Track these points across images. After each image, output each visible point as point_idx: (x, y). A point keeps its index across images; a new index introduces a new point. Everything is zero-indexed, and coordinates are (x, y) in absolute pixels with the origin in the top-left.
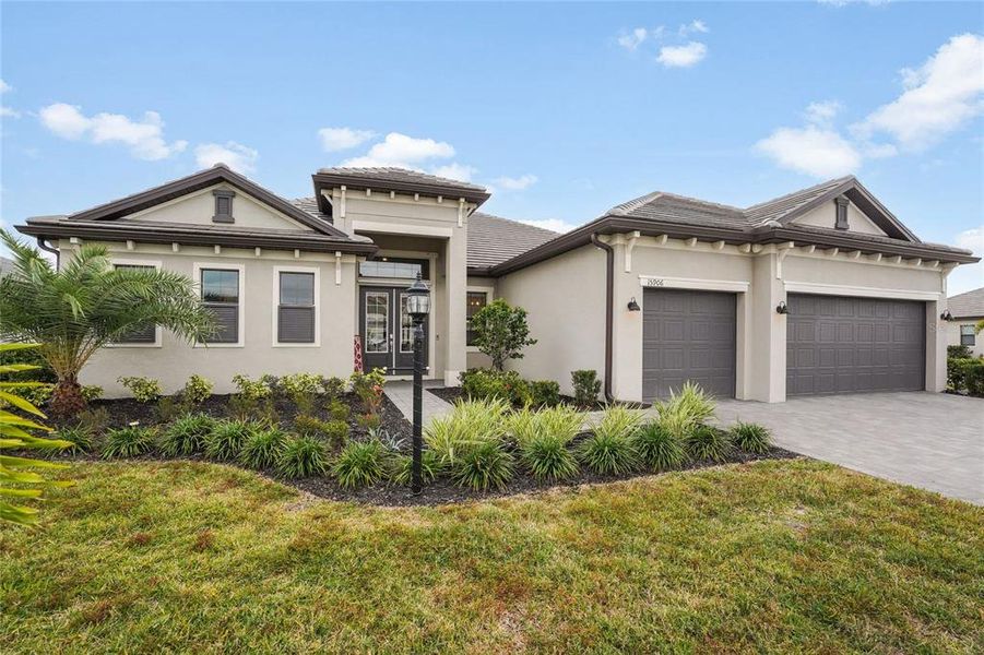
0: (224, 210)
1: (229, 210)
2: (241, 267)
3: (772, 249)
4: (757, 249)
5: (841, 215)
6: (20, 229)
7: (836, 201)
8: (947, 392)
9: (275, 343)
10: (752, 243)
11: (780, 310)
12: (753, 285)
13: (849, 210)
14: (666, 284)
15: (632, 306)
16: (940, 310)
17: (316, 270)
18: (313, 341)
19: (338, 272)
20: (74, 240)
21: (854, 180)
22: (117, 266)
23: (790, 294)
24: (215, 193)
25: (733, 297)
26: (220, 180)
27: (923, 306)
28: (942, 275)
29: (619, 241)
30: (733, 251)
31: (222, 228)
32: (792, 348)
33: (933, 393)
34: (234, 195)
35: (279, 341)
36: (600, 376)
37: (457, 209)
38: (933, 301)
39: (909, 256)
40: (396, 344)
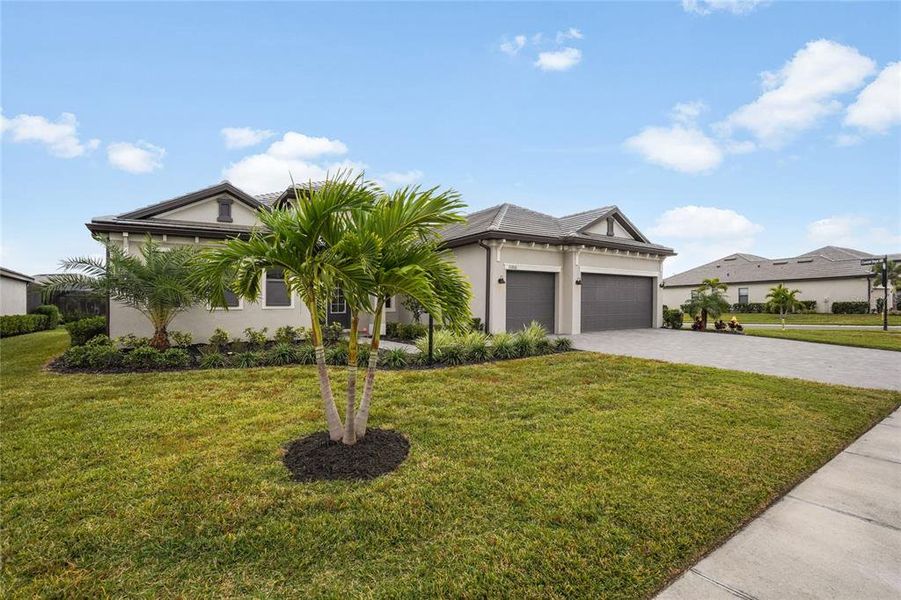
0: (225, 213)
1: (229, 213)
3: (574, 249)
4: (566, 248)
5: (610, 228)
7: (607, 219)
8: (663, 327)
9: (264, 306)
10: (563, 245)
11: (578, 283)
12: (563, 269)
13: (615, 225)
14: (519, 269)
15: (501, 281)
16: (659, 282)
18: (289, 305)
20: (125, 234)
21: (617, 209)
23: (583, 274)
24: (218, 201)
25: (553, 275)
26: (224, 192)
27: (651, 279)
28: (660, 262)
29: (494, 244)
30: (553, 249)
31: (225, 226)
32: (583, 304)
33: (656, 328)
34: (232, 202)
35: (267, 305)
36: (483, 321)
38: (656, 277)
39: (643, 252)
40: (329, 308)
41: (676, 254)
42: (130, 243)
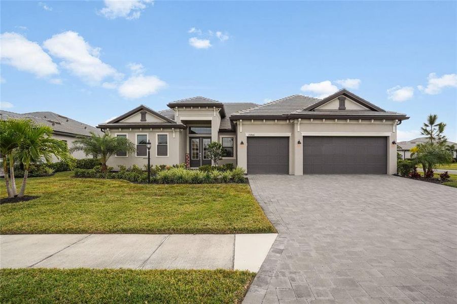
0: (143, 118)
1: (145, 118)
2: (147, 134)
5: (342, 104)
6: (97, 127)
7: (338, 98)
8: (394, 175)
9: (157, 156)
12: (292, 134)
13: (346, 101)
14: (255, 135)
15: (242, 143)
17: (168, 134)
18: (167, 155)
19: (174, 134)
20: (108, 129)
22: (118, 135)
24: (141, 113)
25: (288, 138)
26: (142, 109)
27: (386, 138)
28: (393, 125)
29: (238, 123)
31: (143, 123)
33: (389, 175)
34: (146, 113)
35: (158, 155)
37: (214, 110)
38: (389, 136)
39: (380, 118)
40: (202, 157)
41: (408, 118)
42: (111, 132)
